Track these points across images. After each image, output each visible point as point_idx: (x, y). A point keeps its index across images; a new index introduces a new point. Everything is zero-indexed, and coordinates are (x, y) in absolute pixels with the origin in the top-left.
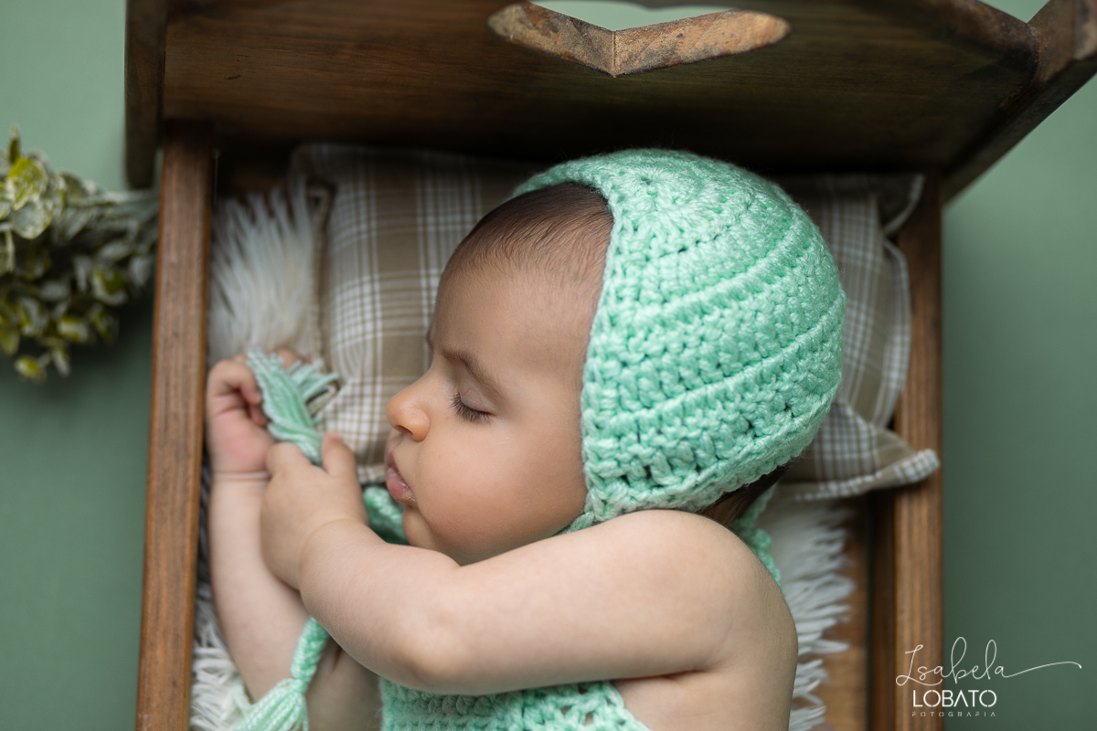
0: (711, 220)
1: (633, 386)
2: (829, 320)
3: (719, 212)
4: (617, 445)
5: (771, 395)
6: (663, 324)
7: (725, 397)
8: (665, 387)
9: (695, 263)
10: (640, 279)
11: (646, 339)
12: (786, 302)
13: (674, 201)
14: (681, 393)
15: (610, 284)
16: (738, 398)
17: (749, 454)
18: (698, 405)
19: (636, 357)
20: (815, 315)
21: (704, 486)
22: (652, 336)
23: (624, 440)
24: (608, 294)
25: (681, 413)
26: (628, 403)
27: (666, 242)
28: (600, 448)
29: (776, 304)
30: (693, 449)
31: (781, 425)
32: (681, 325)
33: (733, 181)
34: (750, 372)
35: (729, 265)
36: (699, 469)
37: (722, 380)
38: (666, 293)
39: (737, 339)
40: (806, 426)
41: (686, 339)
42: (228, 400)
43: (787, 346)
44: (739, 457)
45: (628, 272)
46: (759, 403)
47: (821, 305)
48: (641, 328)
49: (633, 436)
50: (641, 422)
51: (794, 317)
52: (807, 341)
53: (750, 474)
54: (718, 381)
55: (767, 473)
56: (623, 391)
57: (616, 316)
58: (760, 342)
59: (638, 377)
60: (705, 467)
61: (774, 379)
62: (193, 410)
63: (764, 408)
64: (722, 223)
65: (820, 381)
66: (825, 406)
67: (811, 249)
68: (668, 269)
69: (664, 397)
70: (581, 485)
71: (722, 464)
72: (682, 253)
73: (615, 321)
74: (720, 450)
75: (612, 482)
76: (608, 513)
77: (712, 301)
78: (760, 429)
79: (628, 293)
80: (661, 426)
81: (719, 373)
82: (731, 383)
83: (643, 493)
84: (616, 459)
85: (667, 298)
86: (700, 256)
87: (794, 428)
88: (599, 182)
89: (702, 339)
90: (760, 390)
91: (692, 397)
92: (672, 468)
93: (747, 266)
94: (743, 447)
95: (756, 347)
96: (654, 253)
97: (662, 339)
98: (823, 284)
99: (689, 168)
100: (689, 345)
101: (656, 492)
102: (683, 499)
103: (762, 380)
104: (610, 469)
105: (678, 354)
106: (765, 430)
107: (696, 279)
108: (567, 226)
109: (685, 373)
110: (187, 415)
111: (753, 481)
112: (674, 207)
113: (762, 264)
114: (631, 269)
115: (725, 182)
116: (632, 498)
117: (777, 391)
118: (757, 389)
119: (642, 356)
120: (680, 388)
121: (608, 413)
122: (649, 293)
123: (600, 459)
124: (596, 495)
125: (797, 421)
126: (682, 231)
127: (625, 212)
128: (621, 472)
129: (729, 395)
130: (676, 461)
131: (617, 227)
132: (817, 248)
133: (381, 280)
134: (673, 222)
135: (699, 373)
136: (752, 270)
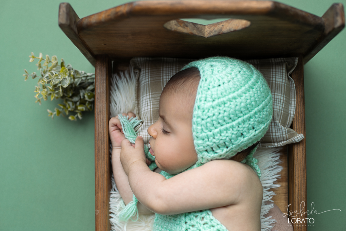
0: (228, 76)
1: (206, 126)
2: (265, 103)
3: (231, 74)
4: (202, 142)
5: (247, 126)
6: (213, 107)
7: (233, 127)
8: (215, 126)
9: (222, 89)
10: (206, 95)
11: (208, 112)
12: (250, 99)
13: (218, 72)
14: (219, 127)
15: (198, 97)
16: (237, 127)
17: (242, 142)
18: (225, 130)
19: (205, 117)
20: (260, 102)
21: (229, 152)
22: (210, 111)
23: (204, 140)
24: (197, 99)
25: (220, 132)
26: (205, 130)
27: (214, 84)
28: (198, 143)
29: (247, 100)
30: (224, 143)
31: (252, 133)
32: (218, 108)
33: (237, 65)
34: (240, 120)
35: (233, 89)
36: (227, 147)
37: (232, 122)
38: (214, 99)
39: (235, 111)
40: (260, 133)
41: (219, 111)
42: (114, 128)
43: (251, 111)
44: (239, 143)
45: (203, 93)
46: (244, 128)
47: (262, 99)
48: (206, 109)
49: (206, 140)
50: (208, 136)
51: (253, 103)
52: (258, 110)
53: (244, 147)
54: (230, 123)
55: (250, 146)
56: (203, 127)
57: (200, 106)
58: (243, 111)
59: (206, 123)
60: (229, 147)
61: (248, 121)
62: (105, 131)
63: (245, 129)
64: (232, 77)
65: (263, 120)
66: (266, 126)
67: (259, 83)
68: (214, 92)
69: (215, 128)
70: (195, 153)
71: (234, 146)
72: (219, 87)
73: (199, 107)
74: (233, 142)
75: (203, 152)
76: (204, 161)
77: (227, 100)
78: (245, 135)
79: (203, 99)
80: (214, 136)
81: (230, 121)
82: (234, 123)
83: (212, 155)
84: (203, 146)
85: (214, 100)
86: (224, 87)
87: (256, 134)
88: (199, 67)
89: (225, 111)
90: (244, 124)
91: (222, 128)
92: (219, 147)
93: (238, 89)
94: (240, 140)
95: (242, 112)
96: (211, 87)
97: (213, 112)
98: (263, 93)
99: (224, 62)
100: (221, 113)
101: (216, 155)
102: (224, 156)
103: (244, 122)
104: (201, 149)
105: (218, 116)
106: (247, 135)
107: (223, 94)
108: (189, 80)
109: (220, 121)
110: (104, 132)
111: (246, 149)
112: (218, 73)
113: (243, 88)
114: (204, 92)
115: (234, 65)
116: (209, 156)
117: (249, 124)
118: (243, 124)
119: (207, 117)
120: (219, 125)
121: (199, 133)
122: (209, 99)
123: (199, 146)
124: (199, 156)
125: (257, 132)
126: (219, 80)
127: (204, 75)
128: (205, 149)
129: (234, 126)
130: (220, 146)
131: (201, 80)
132: (261, 82)
133: (152, 94)
134: (217, 78)
135: (225, 121)
136: (240, 91)
